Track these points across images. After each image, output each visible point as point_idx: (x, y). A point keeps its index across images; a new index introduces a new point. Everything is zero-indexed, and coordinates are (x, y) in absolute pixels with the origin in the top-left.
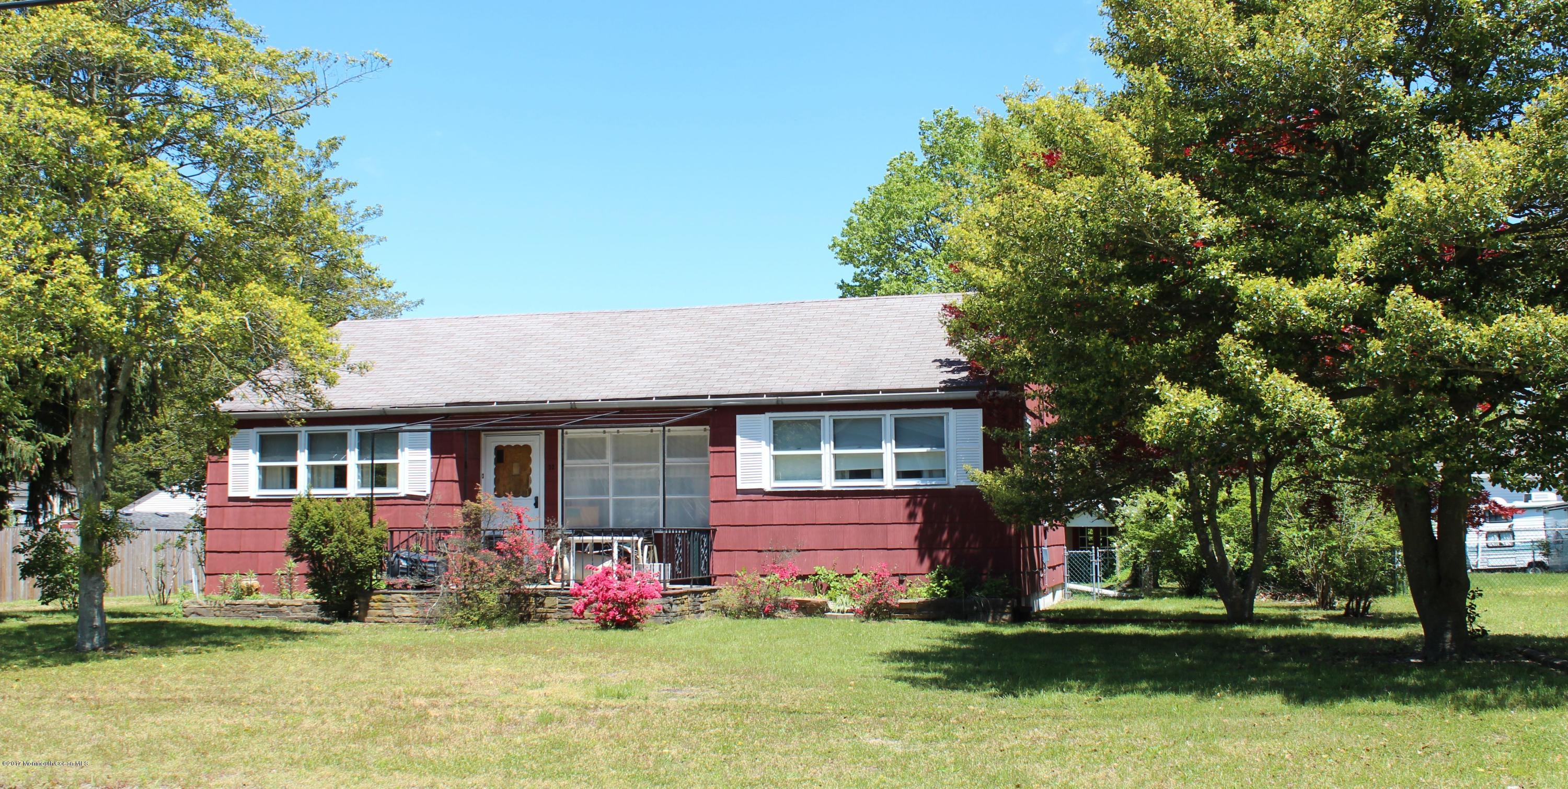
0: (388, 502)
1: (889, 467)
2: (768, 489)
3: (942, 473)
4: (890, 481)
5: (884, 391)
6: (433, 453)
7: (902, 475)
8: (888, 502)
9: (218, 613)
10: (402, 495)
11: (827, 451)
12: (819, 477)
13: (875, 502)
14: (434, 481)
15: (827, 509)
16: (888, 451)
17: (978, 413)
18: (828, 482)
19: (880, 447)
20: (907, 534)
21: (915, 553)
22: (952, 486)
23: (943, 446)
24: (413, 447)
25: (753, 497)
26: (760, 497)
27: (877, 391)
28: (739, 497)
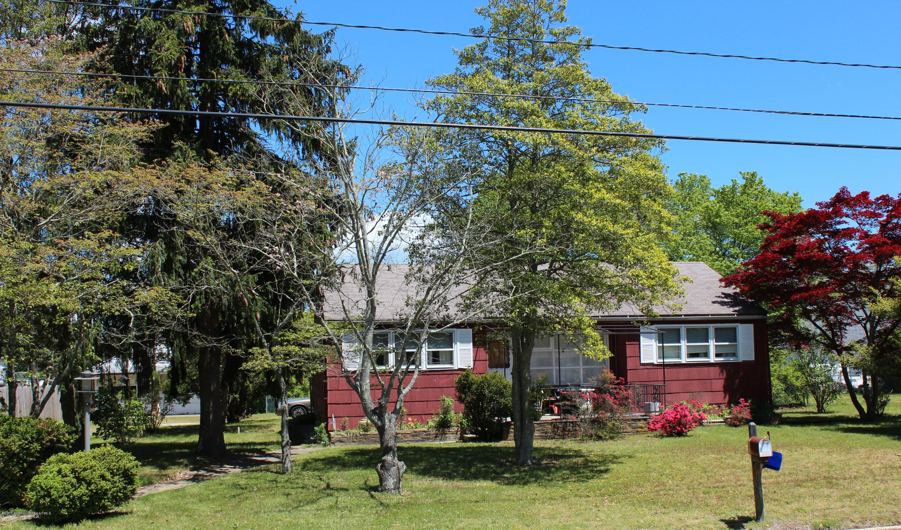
0: (447, 372)
1: (712, 352)
2: (656, 363)
3: (734, 355)
4: (712, 359)
5: (712, 315)
6: (474, 345)
7: (717, 355)
8: (712, 369)
9: (355, 440)
10: (456, 368)
11: (684, 344)
12: (679, 357)
13: (706, 369)
14: (475, 361)
15: (683, 373)
16: (712, 344)
17: (751, 326)
18: (684, 359)
19: (680, 342)
20: (719, 384)
21: (722, 394)
22: (741, 360)
23: (736, 341)
24: (462, 342)
25: (648, 367)
26: (652, 367)
27: (708, 315)
28: (642, 367)
